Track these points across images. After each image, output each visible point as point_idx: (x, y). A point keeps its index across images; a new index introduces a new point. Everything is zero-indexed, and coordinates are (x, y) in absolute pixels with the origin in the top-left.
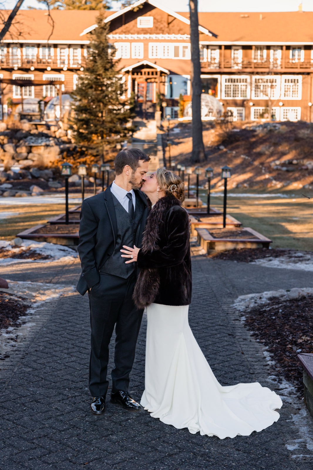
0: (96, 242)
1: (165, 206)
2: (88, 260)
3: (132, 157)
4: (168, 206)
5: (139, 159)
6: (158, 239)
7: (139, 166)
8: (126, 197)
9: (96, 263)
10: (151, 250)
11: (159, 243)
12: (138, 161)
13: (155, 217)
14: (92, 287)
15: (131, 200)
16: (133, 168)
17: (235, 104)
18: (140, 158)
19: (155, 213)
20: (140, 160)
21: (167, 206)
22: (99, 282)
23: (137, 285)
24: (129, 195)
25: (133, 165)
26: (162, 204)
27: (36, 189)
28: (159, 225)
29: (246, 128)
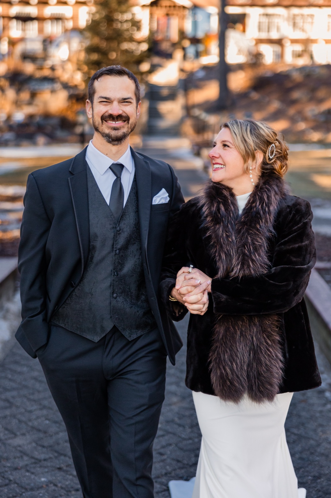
8: (110, 172)
15: (118, 178)
17: (270, 41)
22: (46, 345)
24: (116, 168)
27: (41, 140)
29: (281, 72)
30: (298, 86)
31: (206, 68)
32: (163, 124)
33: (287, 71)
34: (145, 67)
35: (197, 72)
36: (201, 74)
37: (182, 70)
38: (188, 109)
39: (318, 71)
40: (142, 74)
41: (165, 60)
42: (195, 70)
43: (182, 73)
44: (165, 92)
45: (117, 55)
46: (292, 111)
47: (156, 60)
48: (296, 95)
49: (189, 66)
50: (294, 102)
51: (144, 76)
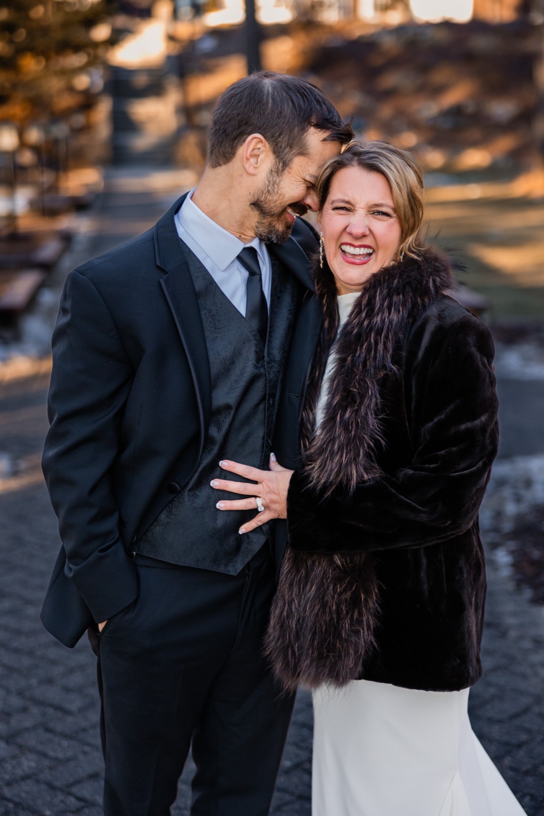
0: (122, 443)
1: (404, 304)
2: (93, 512)
3: (287, 109)
4: (414, 305)
5: (310, 124)
6: (377, 442)
7: (303, 153)
8: (237, 264)
9: (121, 523)
10: (349, 480)
11: (379, 456)
12: (303, 130)
13: (361, 352)
14: (110, 621)
15: (254, 274)
16: (277, 152)
18: (314, 120)
19: (359, 335)
20: (312, 130)
21: (409, 305)
22: (135, 602)
23: (280, 604)
24: (247, 258)
25: (283, 140)
26: (390, 295)
28: (383, 384)
29: (361, 37)
30: (394, 63)
31: (217, 33)
32: (142, 142)
33: (372, 35)
34: (101, 32)
35: (201, 40)
36: (208, 45)
37: (171, 38)
38: (188, 111)
39: (430, 34)
40: (96, 45)
41: (138, 20)
42: (198, 37)
43: (172, 44)
44: (141, 81)
45: (46, 10)
46: (386, 111)
47: (121, 21)
48: (391, 80)
49: (184, 30)
50: (389, 94)
51: (100, 51)
